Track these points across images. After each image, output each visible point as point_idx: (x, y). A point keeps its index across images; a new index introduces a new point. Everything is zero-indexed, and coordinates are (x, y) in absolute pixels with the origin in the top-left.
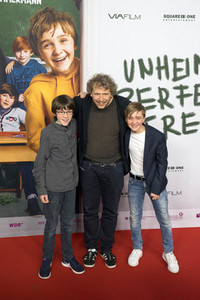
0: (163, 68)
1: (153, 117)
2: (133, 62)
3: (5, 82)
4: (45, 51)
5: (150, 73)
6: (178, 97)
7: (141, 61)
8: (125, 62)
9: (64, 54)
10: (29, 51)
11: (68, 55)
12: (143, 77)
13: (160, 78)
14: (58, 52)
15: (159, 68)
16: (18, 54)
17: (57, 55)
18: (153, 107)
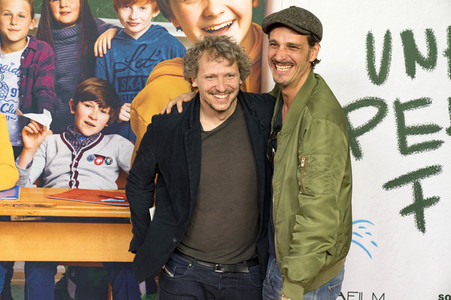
1: (433, 170)
2: (388, 37)
3: (92, 75)
4: (186, 7)
5: (429, 64)
7: (407, 37)
8: (370, 38)
9: (228, 16)
10: (149, 7)
11: (238, 17)
12: (411, 72)
14: (215, 10)
16: (125, 13)
17: (212, 17)
18: (435, 145)
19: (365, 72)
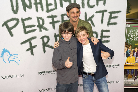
0: (38, 3)
1: (34, 38)
5: (30, 7)
6: (51, 23)
12: (25, 10)
13: (37, 10)
15: (36, 4)
18: (34, 30)
19: (11, 10)
